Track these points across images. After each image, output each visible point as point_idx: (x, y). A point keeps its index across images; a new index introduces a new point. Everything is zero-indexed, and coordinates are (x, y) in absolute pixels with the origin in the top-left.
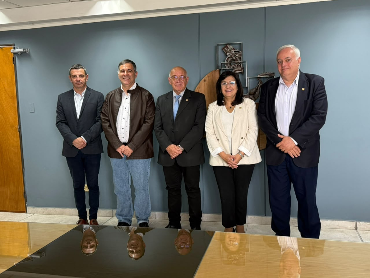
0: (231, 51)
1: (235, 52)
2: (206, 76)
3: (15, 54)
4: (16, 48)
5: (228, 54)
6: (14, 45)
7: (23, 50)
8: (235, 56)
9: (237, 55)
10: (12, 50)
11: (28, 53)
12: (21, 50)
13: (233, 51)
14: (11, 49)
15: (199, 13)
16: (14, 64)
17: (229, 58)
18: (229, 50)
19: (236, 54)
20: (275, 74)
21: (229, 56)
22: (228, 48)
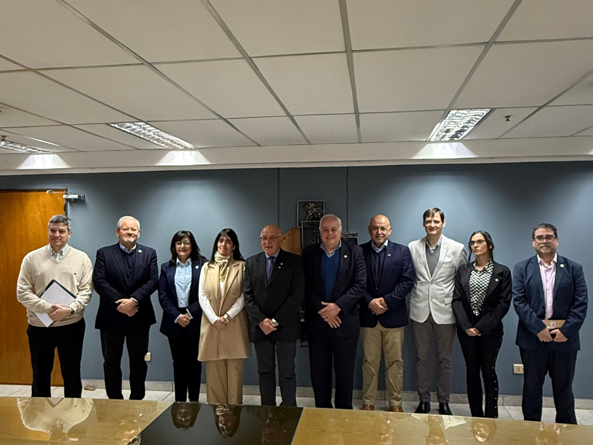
0: (312, 209)
1: (316, 210)
2: (286, 234)
3: (67, 200)
4: (68, 194)
5: (309, 212)
6: (66, 190)
7: (79, 196)
8: (316, 214)
9: (319, 214)
10: (64, 196)
11: (83, 199)
12: (76, 196)
13: (315, 209)
14: (63, 194)
15: (279, 168)
16: (65, 211)
17: (310, 216)
18: (310, 208)
19: (319, 212)
20: (359, 235)
21: (311, 214)
22: (309, 206)
